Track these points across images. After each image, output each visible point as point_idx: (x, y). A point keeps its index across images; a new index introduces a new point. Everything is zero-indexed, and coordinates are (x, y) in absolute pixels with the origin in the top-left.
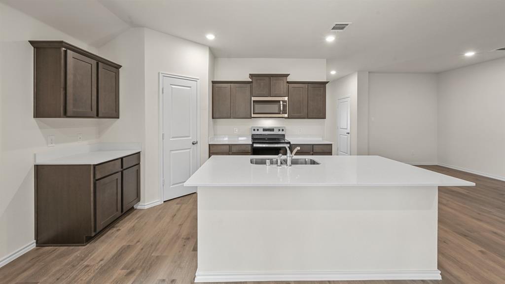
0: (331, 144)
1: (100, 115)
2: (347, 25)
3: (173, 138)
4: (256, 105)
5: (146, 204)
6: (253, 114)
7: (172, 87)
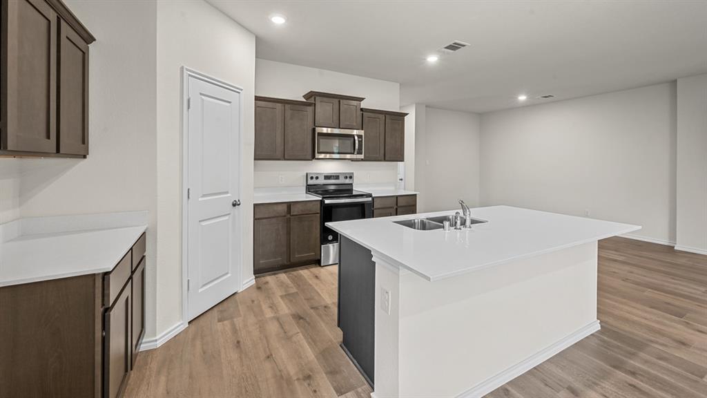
0: (416, 195)
1: (62, 151)
2: (464, 46)
3: (204, 196)
4: (321, 140)
5: (157, 337)
6: (318, 153)
7: (203, 100)
